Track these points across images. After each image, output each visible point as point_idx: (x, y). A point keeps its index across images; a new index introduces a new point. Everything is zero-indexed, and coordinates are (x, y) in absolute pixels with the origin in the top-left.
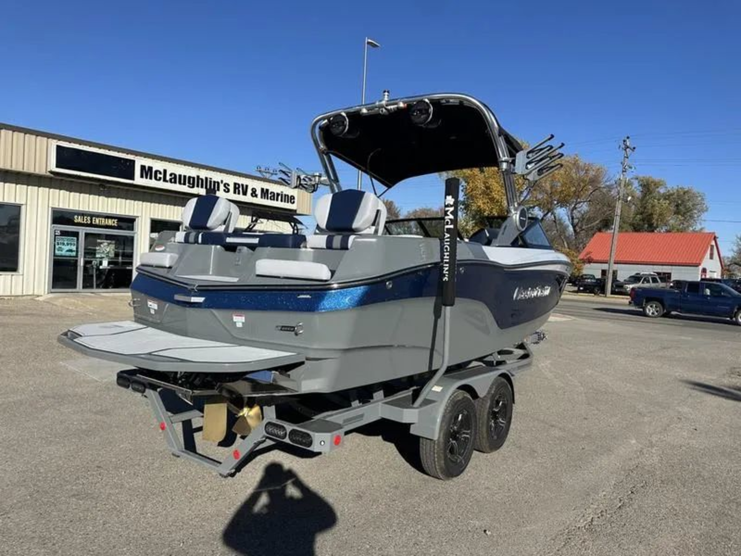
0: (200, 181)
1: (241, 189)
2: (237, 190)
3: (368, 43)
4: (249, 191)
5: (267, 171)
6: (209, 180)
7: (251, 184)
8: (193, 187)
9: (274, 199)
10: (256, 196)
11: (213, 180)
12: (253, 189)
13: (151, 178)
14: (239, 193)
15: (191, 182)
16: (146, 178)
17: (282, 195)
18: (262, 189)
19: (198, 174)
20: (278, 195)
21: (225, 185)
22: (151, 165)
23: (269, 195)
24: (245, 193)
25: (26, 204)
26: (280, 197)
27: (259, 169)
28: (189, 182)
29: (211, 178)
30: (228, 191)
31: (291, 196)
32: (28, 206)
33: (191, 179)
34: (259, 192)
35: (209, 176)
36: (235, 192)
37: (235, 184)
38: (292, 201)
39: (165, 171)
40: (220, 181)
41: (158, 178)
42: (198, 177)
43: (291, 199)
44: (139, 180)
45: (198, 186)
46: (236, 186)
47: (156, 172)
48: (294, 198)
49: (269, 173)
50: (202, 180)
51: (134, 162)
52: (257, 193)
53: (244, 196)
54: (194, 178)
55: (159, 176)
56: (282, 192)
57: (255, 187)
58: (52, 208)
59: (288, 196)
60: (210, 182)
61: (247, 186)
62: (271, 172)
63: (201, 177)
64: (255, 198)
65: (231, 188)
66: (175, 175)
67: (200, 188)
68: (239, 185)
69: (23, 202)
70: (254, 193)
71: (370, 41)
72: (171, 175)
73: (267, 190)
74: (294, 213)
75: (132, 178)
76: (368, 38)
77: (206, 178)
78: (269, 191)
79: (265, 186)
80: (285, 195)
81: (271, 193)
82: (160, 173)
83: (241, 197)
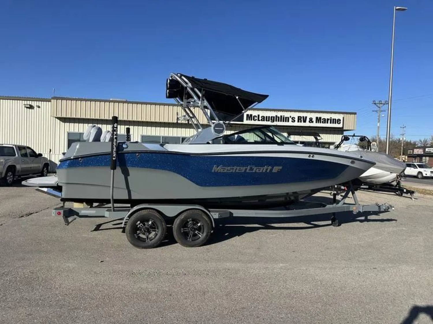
0: (277, 118)
1: (302, 119)
2: (300, 121)
3: (396, 10)
4: (308, 120)
5: (380, 102)
6: (282, 117)
7: (309, 115)
8: (274, 121)
9: (325, 123)
10: (312, 122)
11: (285, 117)
12: (310, 119)
15: (273, 119)
16: (249, 120)
18: (317, 118)
19: (276, 115)
20: (328, 119)
21: (292, 118)
22: (251, 114)
23: (322, 121)
24: (305, 121)
26: (329, 121)
27: (374, 102)
28: (271, 120)
29: (284, 116)
30: (295, 121)
31: (338, 120)
33: (273, 118)
34: (314, 120)
35: (282, 115)
36: (298, 122)
37: (299, 117)
38: (339, 122)
39: (259, 116)
40: (289, 117)
41: (255, 119)
42: (276, 116)
43: (338, 121)
44: (245, 122)
45: (276, 121)
46: (299, 119)
47: (254, 117)
48: (340, 120)
49: (381, 104)
50: (279, 117)
52: (313, 120)
53: (305, 123)
54: (274, 117)
55: (255, 118)
56: (331, 118)
57: (312, 117)
59: (335, 119)
60: (284, 118)
61: (306, 117)
62: (383, 103)
63: (278, 116)
64: (312, 123)
65: (296, 119)
66: (264, 117)
67: (277, 122)
68: (301, 117)
71: (397, 8)
72: (262, 117)
73: (320, 118)
74: (341, 130)
76: (396, 7)
77: (281, 116)
78: (322, 118)
79: (319, 115)
80: (333, 119)
81: (323, 119)
82: (256, 117)
83: (302, 124)
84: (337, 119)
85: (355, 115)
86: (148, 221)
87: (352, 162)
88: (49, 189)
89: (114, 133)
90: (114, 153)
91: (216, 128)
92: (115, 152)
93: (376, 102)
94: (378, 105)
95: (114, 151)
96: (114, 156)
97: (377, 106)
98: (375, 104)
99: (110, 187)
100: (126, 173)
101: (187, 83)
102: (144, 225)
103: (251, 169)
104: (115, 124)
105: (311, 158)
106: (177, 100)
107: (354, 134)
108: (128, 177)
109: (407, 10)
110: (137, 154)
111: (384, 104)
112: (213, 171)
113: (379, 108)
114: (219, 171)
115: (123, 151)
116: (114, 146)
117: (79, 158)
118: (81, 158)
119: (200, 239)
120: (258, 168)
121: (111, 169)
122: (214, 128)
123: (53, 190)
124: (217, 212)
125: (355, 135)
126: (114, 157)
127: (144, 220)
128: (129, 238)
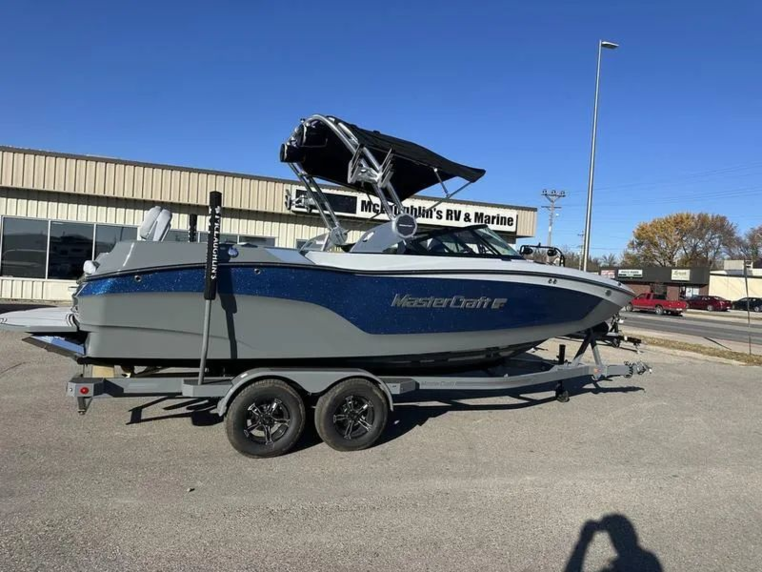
0: (414, 211)
1: (453, 215)
2: (450, 217)
3: (603, 46)
4: (462, 217)
5: (554, 193)
6: (422, 209)
7: (464, 209)
9: (489, 223)
10: (470, 220)
11: (426, 208)
12: (465, 214)
13: (370, 211)
14: (451, 219)
16: (366, 211)
17: (498, 217)
18: (476, 214)
19: (412, 204)
20: (494, 218)
21: (438, 213)
22: (370, 200)
23: (484, 219)
24: (457, 219)
25: (279, 237)
26: (495, 221)
27: (545, 193)
29: (424, 207)
30: (441, 217)
31: (509, 218)
32: (280, 239)
34: (472, 217)
35: (422, 206)
36: (447, 219)
37: (448, 211)
38: (510, 223)
40: (433, 209)
41: (376, 210)
42: (412, 207)
43: (509, 221)
44: (360, 214)
46: (449, 213)
47: (375, 205)
48: (512, 220)
49: (555, 195)
50: (416, 209)
51: (355, 198)
52: (470, 217)
53: (457, 222)
54: (408, 208)
55: (377, 208)
56: (498, 215)
57: (468, 212)
58: (297, 240)
59: (505, 218)
60: (424, 210)
61: (460, 212)
62: (558, 194)
63: (415, 207)
64: (469, 223)
65: (444, 215)
68: (451, 211)
69: (277, 236)
70: (467, 218)
71: (604, 43)
73: (482, 214)
74: (513, 235)
75: (354, 212)
76: (602, 41)
77: (420, 208)
78: (484, 215)
79: (480, 210)
80: (502, 218)
81: (486, 217)
82: (378, 206)
83: (453, 223)
84: (507, 217)
85: (536, 213)
86: (270, 402)
87: (608, 294)
88: (57, 337)
89: (215, 226)
90: (213, 265)
91: (401, 225)
92: (215, 263)
93: (549, 192)
94: (550, 197)
95: (213, 262)
96: (213, 271)
97: (549, 199)
98: (546, 195)
99: (202, 335)
100: (230, 308)
101: (348, 137)
102: (262, 409)
103: (458, 302)
104: (216, 207)
105: (552, 285)
106: (294, 166)
107: (540, 244)
108: (234, 315)
109: (616, 49)
110: (256, 270)
111: (560, 196)
112: (393, 305)
113: (552, 201)
114: (403, 305)
115: (228, 262)
116: (214, 252)
117: (134, 274)
118: (139, 274)
119: (367, 434)
120: (468, 300)
121: (206, 298)
122: (398, 224)
123: (66, 340)
124: (398, 383)
125: (542, 245)
126: (213, 274)
127: (262, 400)
128: (232, 438)
